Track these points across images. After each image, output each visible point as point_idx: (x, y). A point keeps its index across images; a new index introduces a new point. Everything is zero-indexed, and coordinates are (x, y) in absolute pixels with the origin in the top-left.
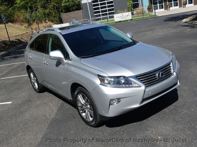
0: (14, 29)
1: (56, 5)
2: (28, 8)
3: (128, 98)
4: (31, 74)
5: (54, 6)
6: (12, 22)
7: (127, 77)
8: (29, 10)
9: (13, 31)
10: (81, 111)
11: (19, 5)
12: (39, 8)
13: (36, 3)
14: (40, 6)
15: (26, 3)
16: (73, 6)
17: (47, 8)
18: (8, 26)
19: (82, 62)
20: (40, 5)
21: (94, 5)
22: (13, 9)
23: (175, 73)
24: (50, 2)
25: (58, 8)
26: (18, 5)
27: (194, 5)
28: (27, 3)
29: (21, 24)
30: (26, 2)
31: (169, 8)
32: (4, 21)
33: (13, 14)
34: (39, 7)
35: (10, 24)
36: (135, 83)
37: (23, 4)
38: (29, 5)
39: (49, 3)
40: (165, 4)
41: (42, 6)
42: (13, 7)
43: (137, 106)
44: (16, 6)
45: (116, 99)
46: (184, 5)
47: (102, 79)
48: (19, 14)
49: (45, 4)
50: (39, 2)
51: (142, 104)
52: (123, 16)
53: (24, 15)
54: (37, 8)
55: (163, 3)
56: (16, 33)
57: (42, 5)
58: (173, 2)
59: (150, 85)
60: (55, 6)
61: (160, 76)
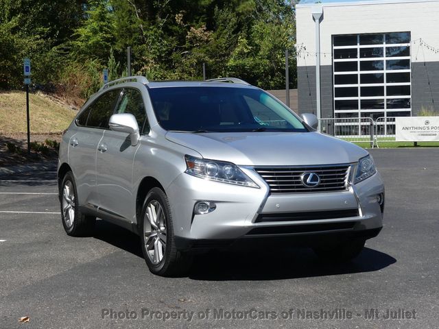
0: (49, 113)
1: (207, 59)
2: (112, 56)
4: (67, 187)
5: (200, 62)
6: (49, 90)
7: (238, 167)
8: (111, 61)
9: (44, 117)
10: (148, 246)
11: (84, 44)
12: (147, 63)
13: (141, 44)
14: (151, 56)
15: (107, 40)
16: (272, 72)
17: (177, 65)
18: (34, 101)
19: (167, 137)
20: (154, 53)
21: (340, 79)
22: (62, 51)
23: (351, 189)
24: (190, 48)
25: (215, 71)
26: (80, 44)
28: (113, 41)
29: (76, 104)
30: (109, 36)
32: (27, 77)
33: (59, 67)
34: (149, 57)
35: (40, 95)
36: (252, 181)
37: (98, 42)
38: (118, 47)
39: (186, 49)
41: (160, 57)
42: (63, 45)
43: (248, 223)
44: (72, 46)
47: (190, 161)
48: (77, 71)
49: (172, 51)
50: (153, 42)
51: (257, 224)
52: (430, 126)
53: (92, 75)
54: (144, 61)
56: (54, 126)
57: (162, 52)
59: (282, 192)
60: (204, 61)
61: (308, 181)
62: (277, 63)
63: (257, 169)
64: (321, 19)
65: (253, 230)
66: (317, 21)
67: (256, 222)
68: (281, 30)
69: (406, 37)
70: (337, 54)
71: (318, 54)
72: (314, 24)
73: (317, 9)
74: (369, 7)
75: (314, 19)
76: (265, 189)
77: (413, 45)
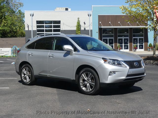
3: (120, 72)
7: (120, 61)
10: (82, 86)
23: (143, 67)
27: (144, 50)
31: (120, 49)
36: (124, 65)
40: (116, 46)
43: (124, 78)
45: (113, 71)
46: (135, 49)
47: (105, 60)
51: (127, 78)
55: (114, 44)
58: (123, 45)
59: (131, 68)
61: (136, 65)
62: (12, 29)
63: (125, 62)
64: (33, 15)
65: (126, 80)
66: (32, 16)
67: (126, 77)
68: (13, 18)
69: (59, 22)
70: (38, 27)
71: (32, 26)
72: (31, 17)
73: (32, 12)
74: (48, 13)
75: (31, 16)
76: (128, 67)
77: (61, 25)
